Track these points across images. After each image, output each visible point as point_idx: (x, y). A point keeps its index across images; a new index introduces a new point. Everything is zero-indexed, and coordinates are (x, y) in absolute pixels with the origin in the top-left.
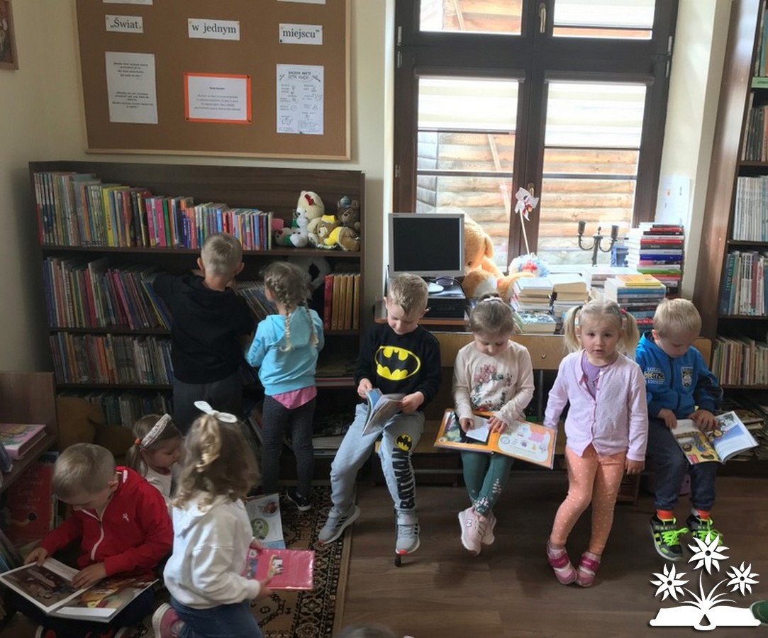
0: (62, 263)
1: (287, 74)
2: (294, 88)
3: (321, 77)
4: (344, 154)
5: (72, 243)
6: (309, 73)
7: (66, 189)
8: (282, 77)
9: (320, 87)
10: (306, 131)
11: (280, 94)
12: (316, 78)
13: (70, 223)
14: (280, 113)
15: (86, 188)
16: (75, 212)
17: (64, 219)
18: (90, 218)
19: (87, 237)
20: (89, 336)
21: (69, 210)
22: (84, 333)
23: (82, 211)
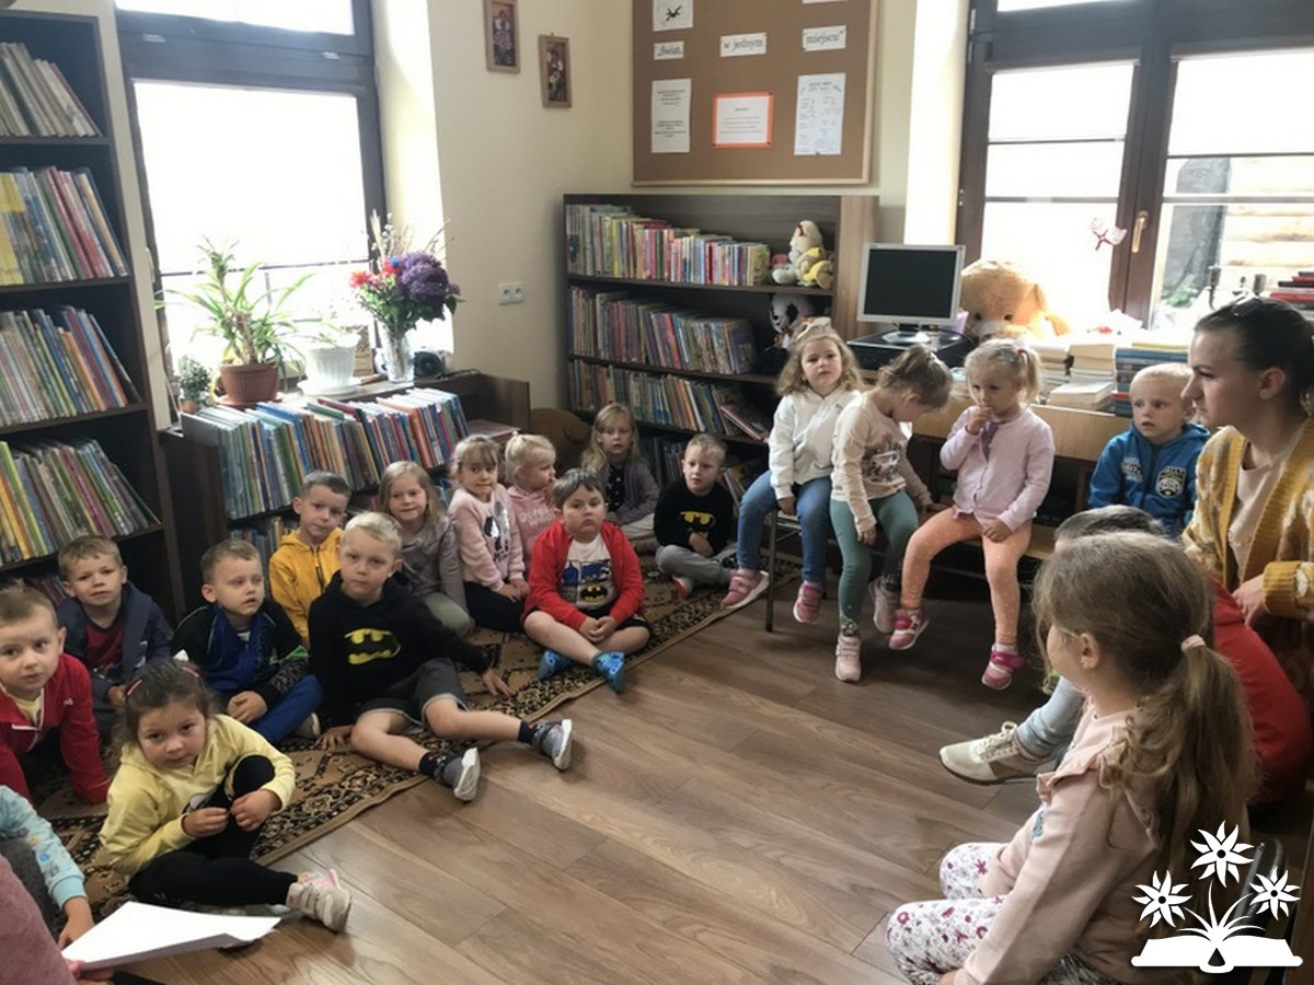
0: (581, 292)
1: (807, 86)
2: (813, 101)
3: (842, 87)
4: (860, 176)
5: (589, 273)
6: (830, 83)
7: (587, 219)
8: (803, 90)
9: (840, 97)
10: (823, 152)
11: (800, 111)
12: (836, 87)
13: (588, 253)
14: (799, 132)
15: (600, 218)
16: (592, 242)
17: (585, 249)
18: (602, 248)
19: (599, 268)
20: (597, 366)
21: (588, 241)
22: (594, 363)
23: (596, 239)
